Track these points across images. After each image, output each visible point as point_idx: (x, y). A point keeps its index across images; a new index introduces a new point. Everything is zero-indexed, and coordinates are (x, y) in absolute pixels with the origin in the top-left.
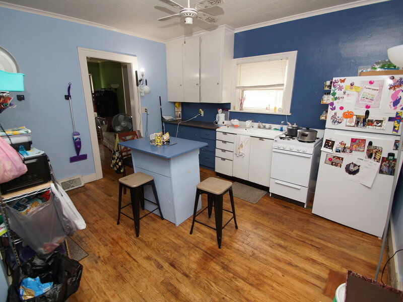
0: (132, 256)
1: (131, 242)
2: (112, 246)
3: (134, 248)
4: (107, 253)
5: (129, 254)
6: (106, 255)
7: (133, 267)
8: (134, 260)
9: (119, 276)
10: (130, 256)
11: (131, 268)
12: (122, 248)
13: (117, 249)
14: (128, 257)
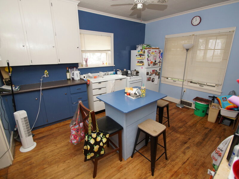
0: (185, 161)
1: (173, 163)
2: (180, 175)
3: (178, 161)
4: (188, 177)
5: (184, 163)
6: (189, 177)
7: (193, 160)
8: (188, 159)
9: (203, 166)
10: (186, 162)
11: (194, 160)
12: (180, 168)
13: (182, 171)
14: (187, 163)
